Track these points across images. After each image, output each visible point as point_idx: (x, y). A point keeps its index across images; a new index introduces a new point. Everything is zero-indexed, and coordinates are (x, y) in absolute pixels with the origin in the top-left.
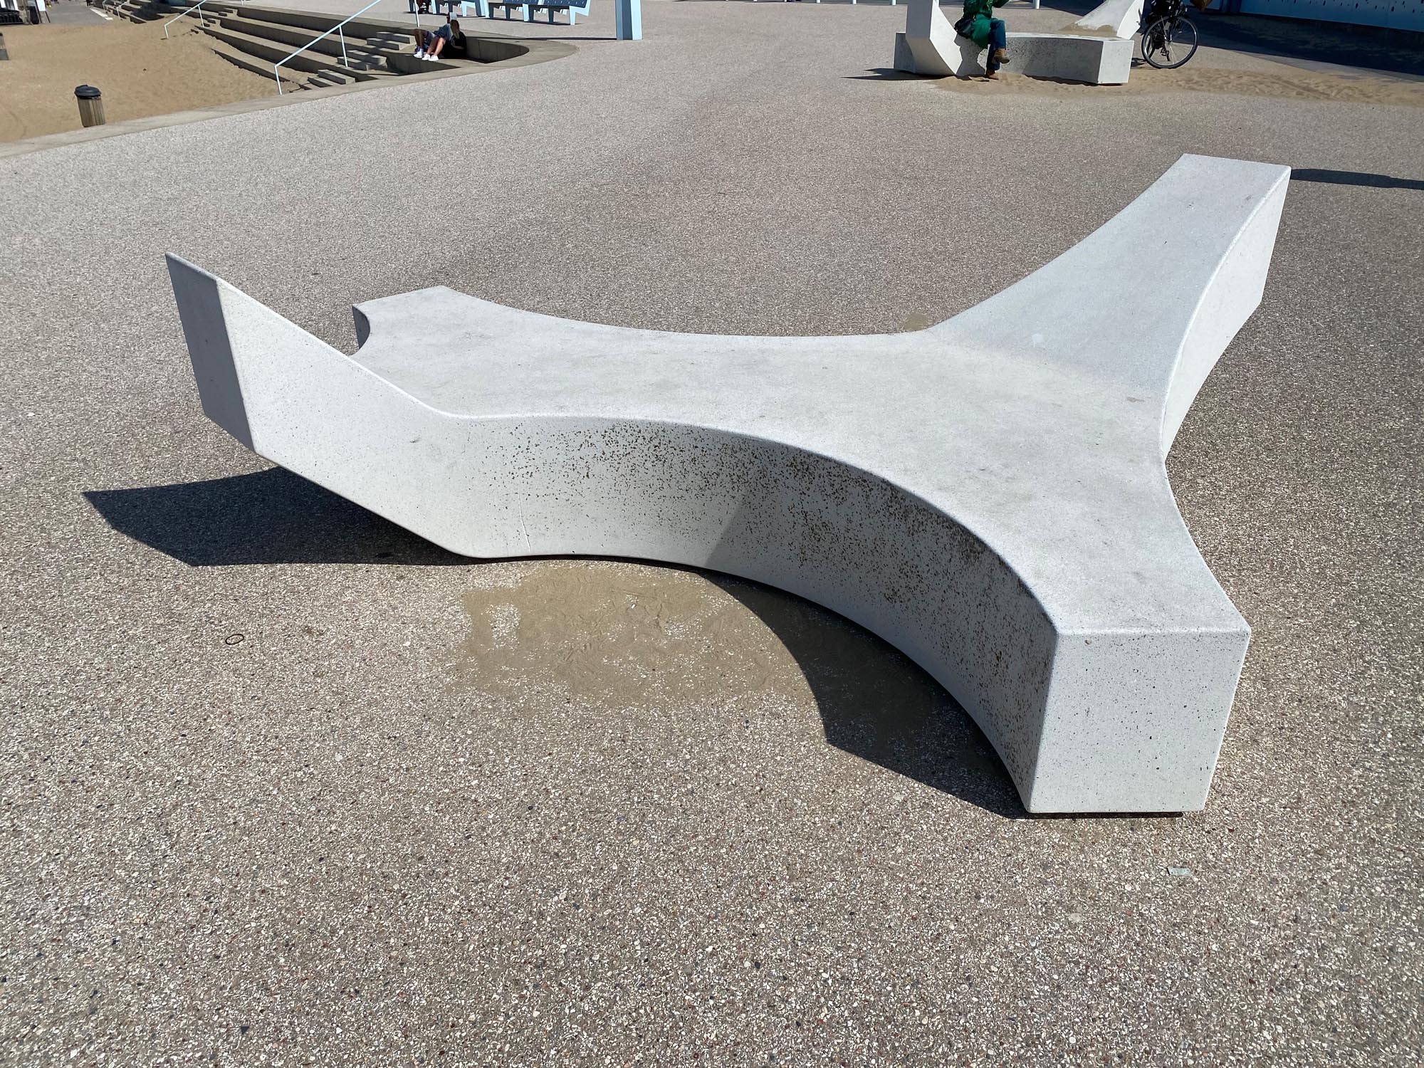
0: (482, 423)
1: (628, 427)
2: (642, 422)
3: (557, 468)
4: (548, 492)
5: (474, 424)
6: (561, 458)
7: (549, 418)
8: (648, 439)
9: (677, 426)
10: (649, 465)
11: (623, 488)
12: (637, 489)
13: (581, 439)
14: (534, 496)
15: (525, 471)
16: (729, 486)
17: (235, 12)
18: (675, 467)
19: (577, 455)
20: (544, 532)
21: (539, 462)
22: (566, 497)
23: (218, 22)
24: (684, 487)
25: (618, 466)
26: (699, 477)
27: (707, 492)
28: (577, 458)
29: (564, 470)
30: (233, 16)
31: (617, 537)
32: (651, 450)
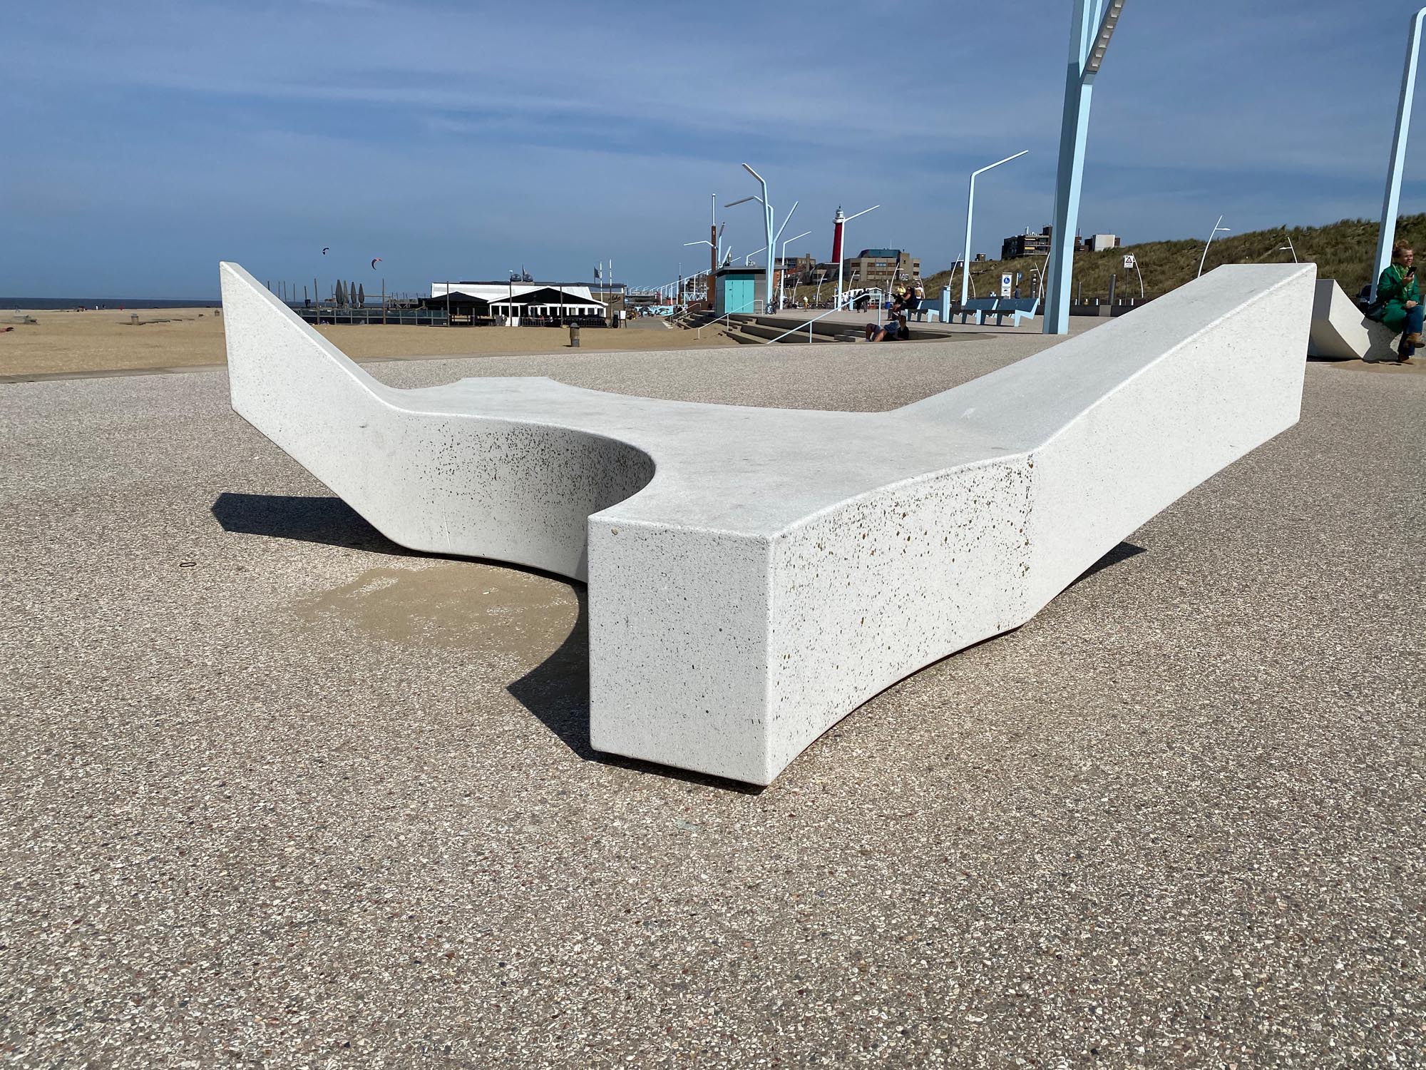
0: (418, 418)
1: (524, 431)
2: (534, 425)
3: (472, 468)
4: (466, 490)
5: (409, 417)
6: (477, 458)
7: (468, 419)
8: (537, 443)
9: (555, 429)
10: (538, 469)
11: (520, 492)
12: (531, 494)
13: (490, 441)
14: (454, 493)
15: (448, 467)
16: (587, 488)
17: (755, 320)
18: (555, 471)
19: (488, 456)
20: (462, 531)
21: (459, 461)
22: (479, 497)
23: (739, 327)
24: (560, 492)
25: (517, 469)
26: (570, 481)
27: (575, 497)
28: (488, 459)
29: (478, 470)
30: (752, 324)
31: (516, 542)
32: (539, 454)
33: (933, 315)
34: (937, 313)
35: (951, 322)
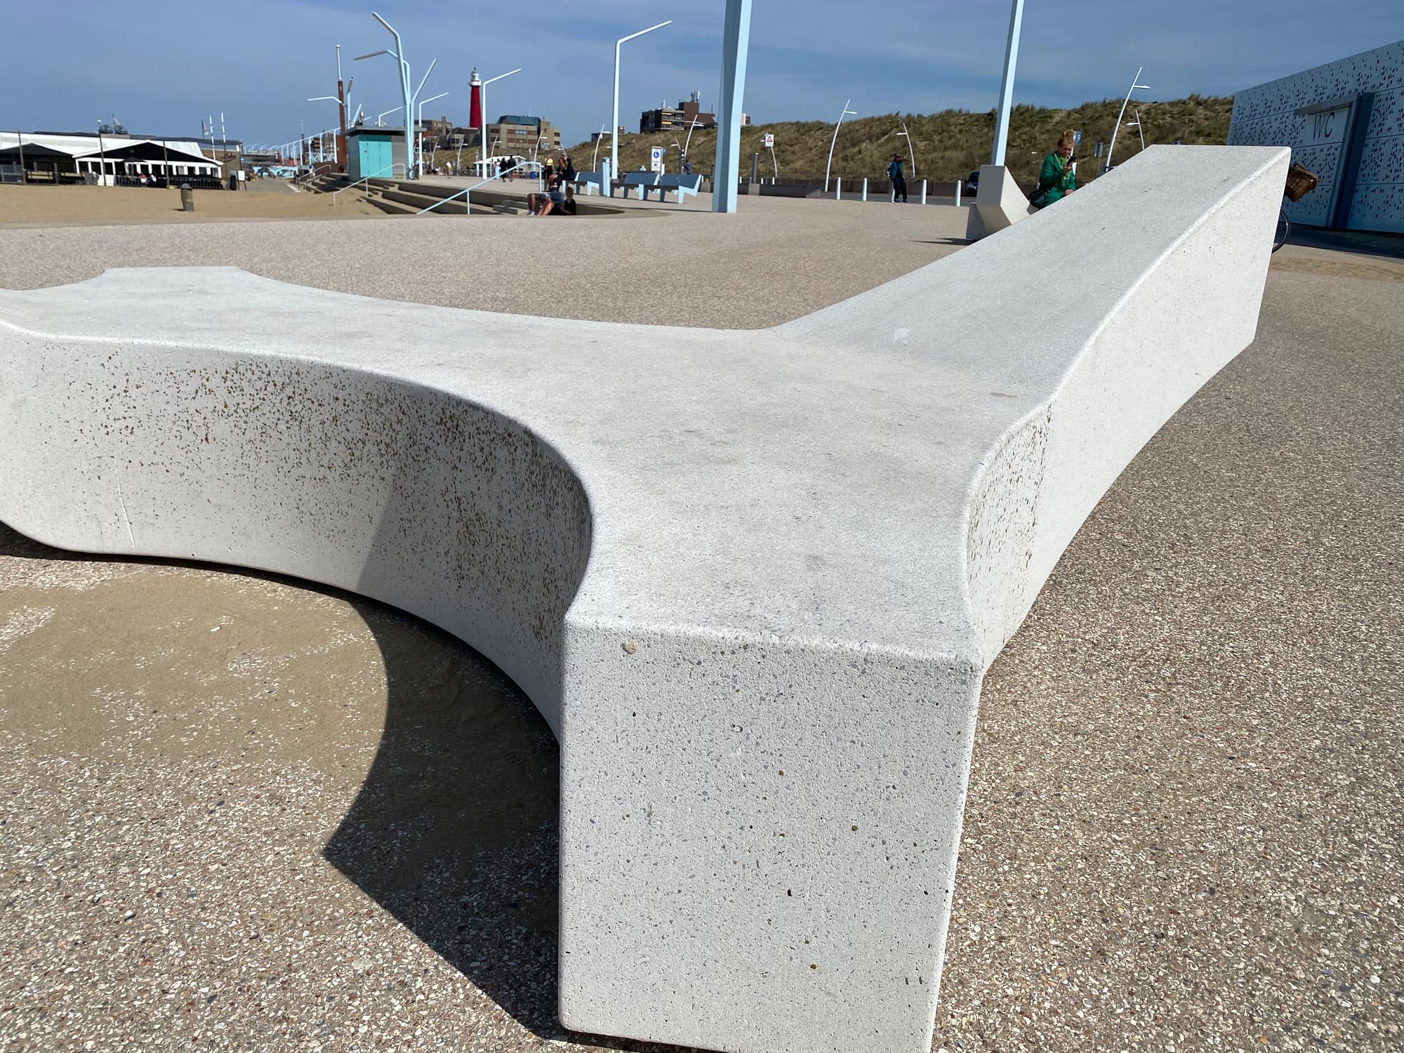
0: (61, 345)
1: (254, 367)
2: (272, 358)
3: (166, 424)
4: (157, 459)
5: (49, 345)
6: (172, 409)
7: (154, 347)
8: (279, 386)
9: (312, 366)
10: (282, 426)
11: (252, 461)
12: (271, 465)
13: (195, 382)
14: (135, 463)
15: (122, 424)
16: (377, 460)
17: (397, 186)
18: (314, 430)
19: (193, 406)
20: (153, 521)
21: (142, 413)
22: (180, 469)
23: (380, 193)
24: (325, 462)
25: (244, 426)
26: (342, 447)
27: (353, 472)
28: (192, 411)
29: (175, 428)
30: (394, 189)
31: (248, 537)
32: (284, 404)
33: (593, 188)
34: (597, 186)
35: (612, 196)
